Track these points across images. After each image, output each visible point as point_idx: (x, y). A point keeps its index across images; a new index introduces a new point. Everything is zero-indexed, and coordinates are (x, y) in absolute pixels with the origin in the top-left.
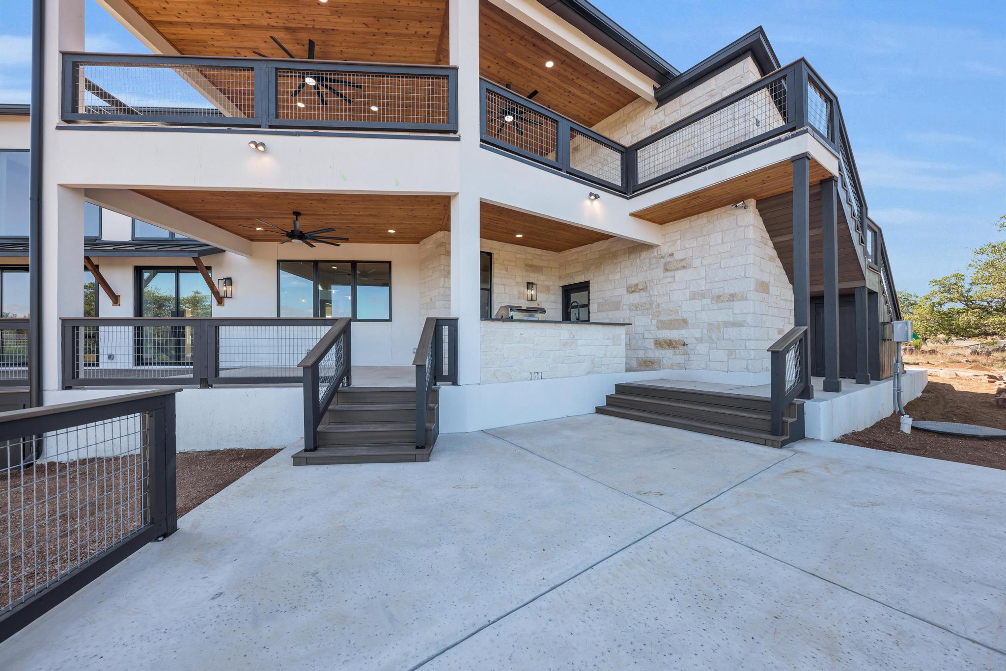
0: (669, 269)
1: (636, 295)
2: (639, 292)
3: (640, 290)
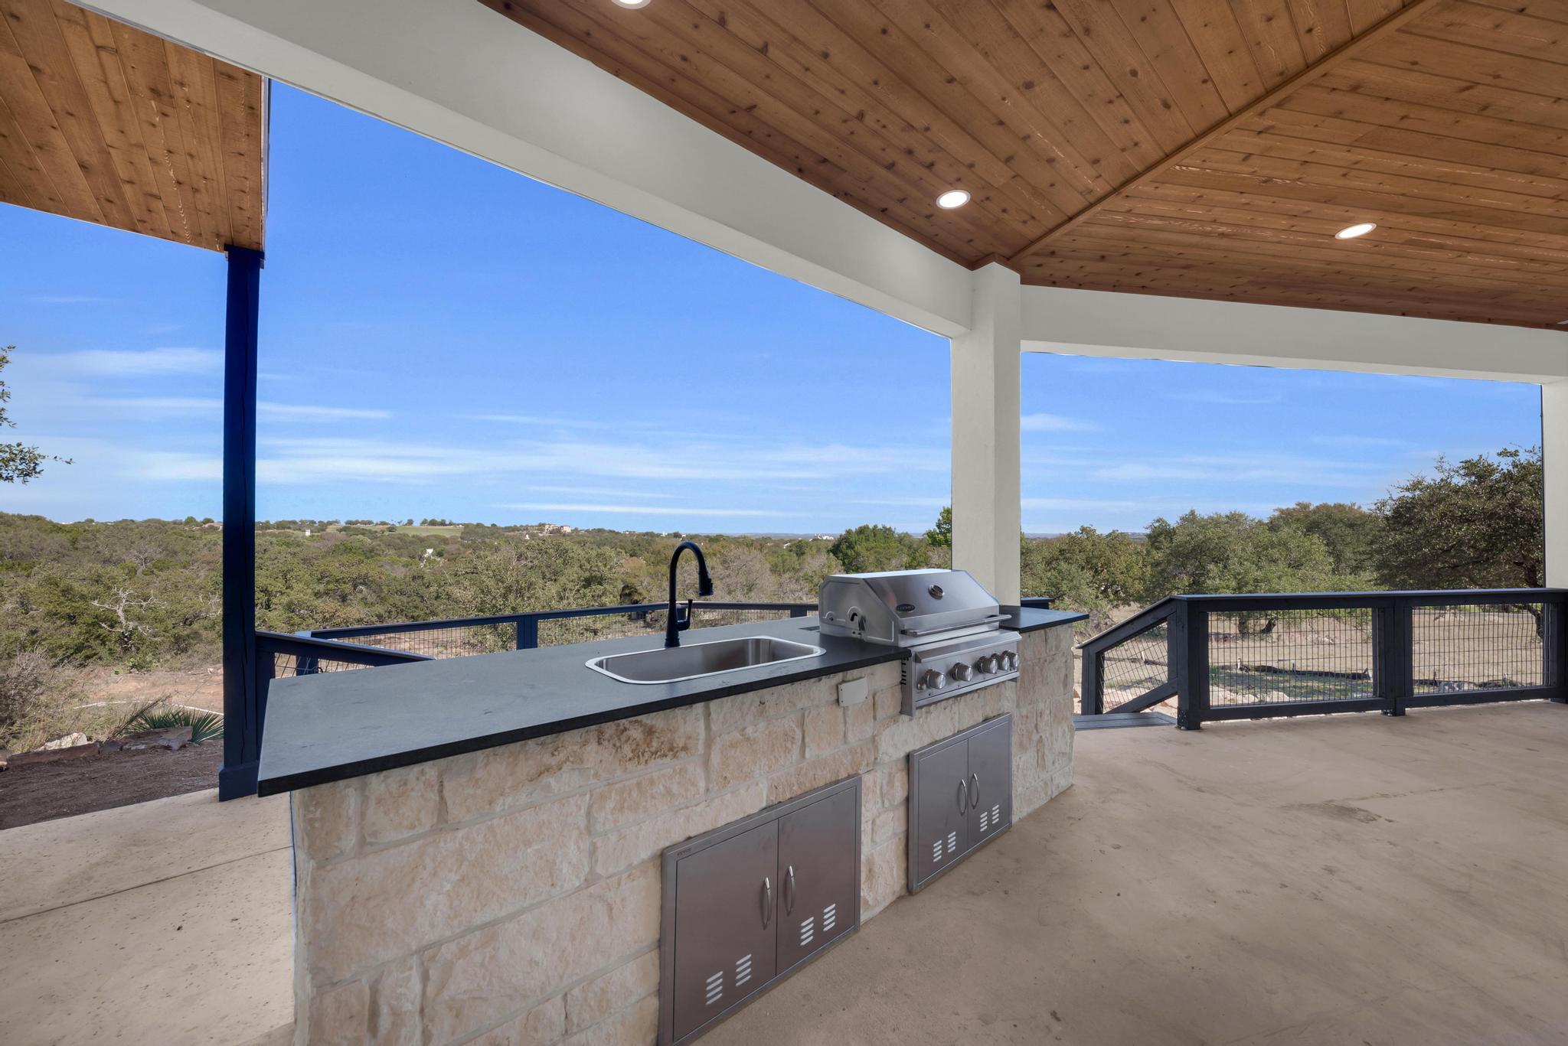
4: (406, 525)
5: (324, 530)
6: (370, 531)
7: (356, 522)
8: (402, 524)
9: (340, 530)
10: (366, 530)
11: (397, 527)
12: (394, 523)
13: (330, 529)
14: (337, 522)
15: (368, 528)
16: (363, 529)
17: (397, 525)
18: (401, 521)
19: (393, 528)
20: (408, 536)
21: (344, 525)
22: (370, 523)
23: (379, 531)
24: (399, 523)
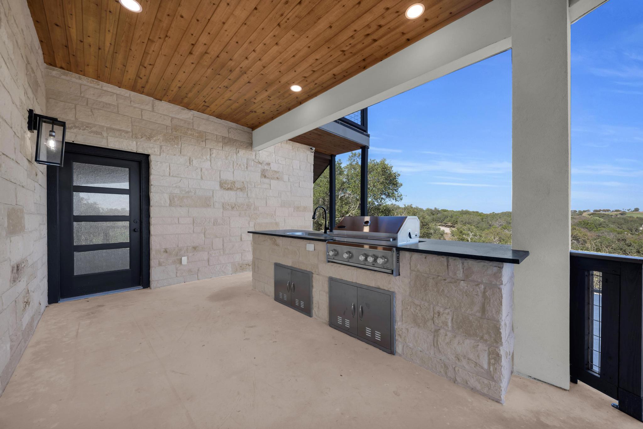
0: (267, 176)
1: (232, 193)
2: (236, 191)
3: (238, 189)
4: (633, 211)
5: (581, 215)
6: (608, 215)
7: (600, 211)
8: (630, 211)
9: (590, 215)
10: (605, 214)
11: (627, 213)
12: (624, 210)
13: (585, 214)
14: (588, 211)
15: (607, 214)
16: (604, 214)
17: (627, 211)
18: (630, 209)
19: (624, 213)
20: (634, 218)
21: (593, 212)
22: (608, 211)
23: (614, 215)
24: (628, 210)
